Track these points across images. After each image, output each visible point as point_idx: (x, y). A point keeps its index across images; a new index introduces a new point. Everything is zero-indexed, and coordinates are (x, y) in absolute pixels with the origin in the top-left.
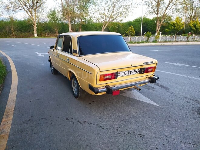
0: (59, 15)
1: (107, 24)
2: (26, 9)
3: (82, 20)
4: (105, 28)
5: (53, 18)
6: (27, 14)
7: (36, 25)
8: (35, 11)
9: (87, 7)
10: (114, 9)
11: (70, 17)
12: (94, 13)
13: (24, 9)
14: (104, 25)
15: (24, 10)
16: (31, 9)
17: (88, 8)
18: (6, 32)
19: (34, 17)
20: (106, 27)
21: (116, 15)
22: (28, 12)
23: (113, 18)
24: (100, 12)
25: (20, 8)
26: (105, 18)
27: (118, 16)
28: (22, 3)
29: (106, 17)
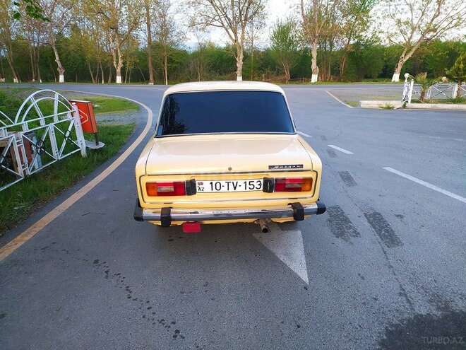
0: (297, 33)
1: (414, 49)
2: (226, 24)
3: (349, 41)
4: (407, 58)
5: (282, 41)
6: (227, 34)
7: (242, 57)
8: (243, 27)
9: (368, 8)
10: (439, 9)
11: (317, 35)
12: (381, 21)
13: (222, 24)
14: (405, 52)
15: (223, 26)
16: (236, 23)
17: (368, 11)
18: (190, 72)
19: (239, 41)
20: (410, 55)
21: (445, 24)
22: (230, 31)
23: (434, 30)
24: (398, 16)
25: (215, 23)
26: (412, 33)
27: (451, 26)
28: (219, 12)
29: (414, 29)
